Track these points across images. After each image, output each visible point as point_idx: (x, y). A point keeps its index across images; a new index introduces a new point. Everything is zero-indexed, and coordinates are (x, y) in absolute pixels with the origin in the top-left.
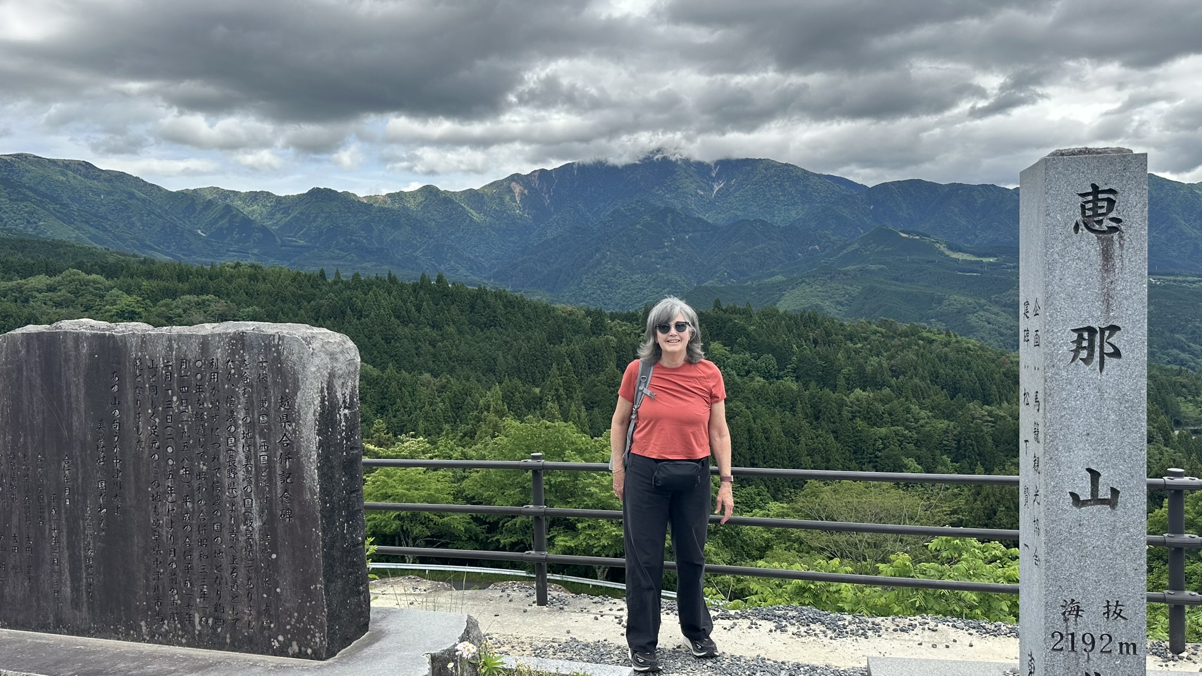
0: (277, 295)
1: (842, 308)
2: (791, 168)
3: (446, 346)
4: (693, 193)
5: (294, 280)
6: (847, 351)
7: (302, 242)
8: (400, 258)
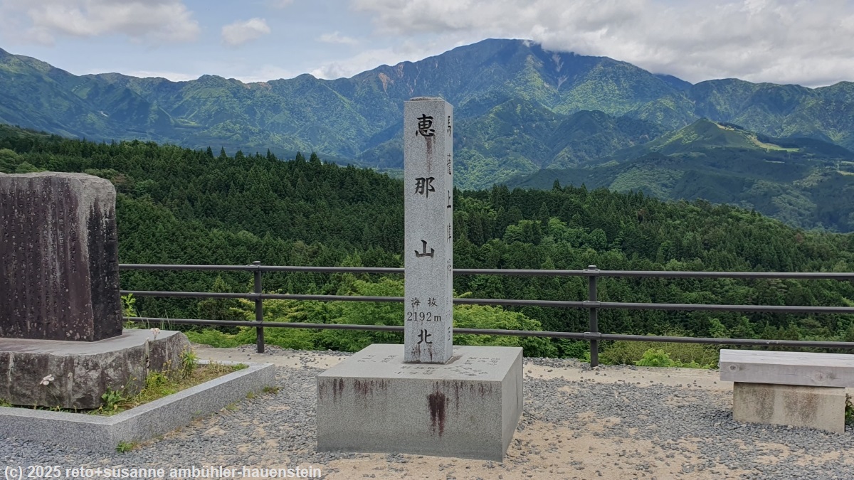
0: (169, 170)
1: (666, 190)
2: (626, 66)
3: (318, 217)
4: (540, 86)
5: (184, 156)
6: (668, 227)
7: (193, 124)
8: (280, 139)
